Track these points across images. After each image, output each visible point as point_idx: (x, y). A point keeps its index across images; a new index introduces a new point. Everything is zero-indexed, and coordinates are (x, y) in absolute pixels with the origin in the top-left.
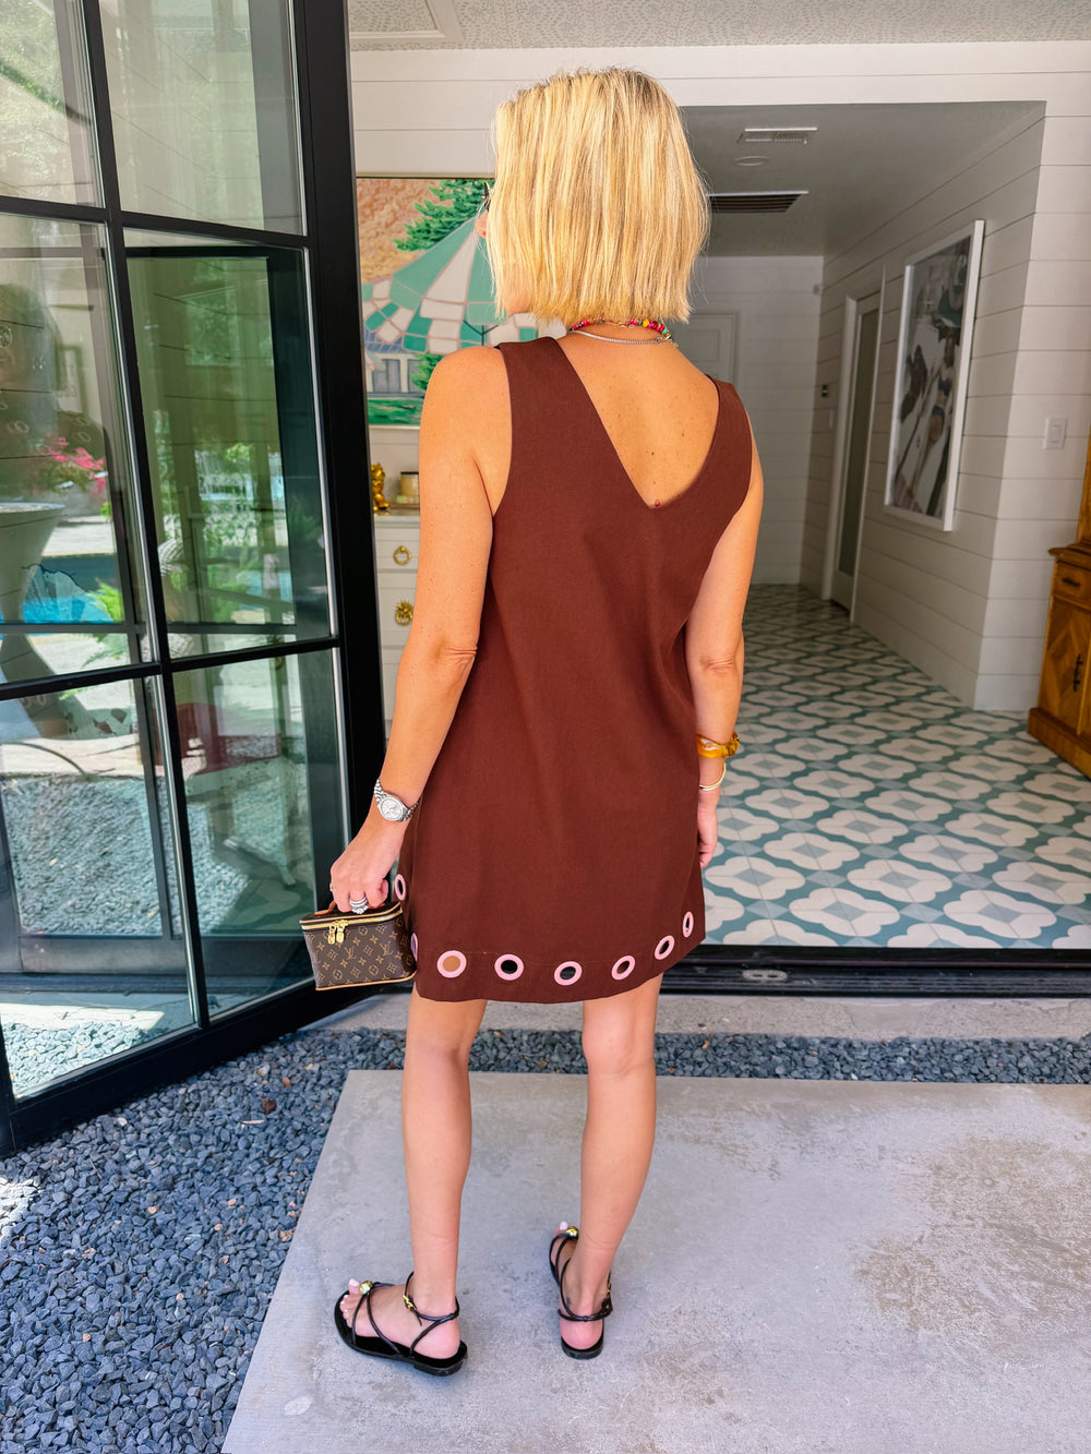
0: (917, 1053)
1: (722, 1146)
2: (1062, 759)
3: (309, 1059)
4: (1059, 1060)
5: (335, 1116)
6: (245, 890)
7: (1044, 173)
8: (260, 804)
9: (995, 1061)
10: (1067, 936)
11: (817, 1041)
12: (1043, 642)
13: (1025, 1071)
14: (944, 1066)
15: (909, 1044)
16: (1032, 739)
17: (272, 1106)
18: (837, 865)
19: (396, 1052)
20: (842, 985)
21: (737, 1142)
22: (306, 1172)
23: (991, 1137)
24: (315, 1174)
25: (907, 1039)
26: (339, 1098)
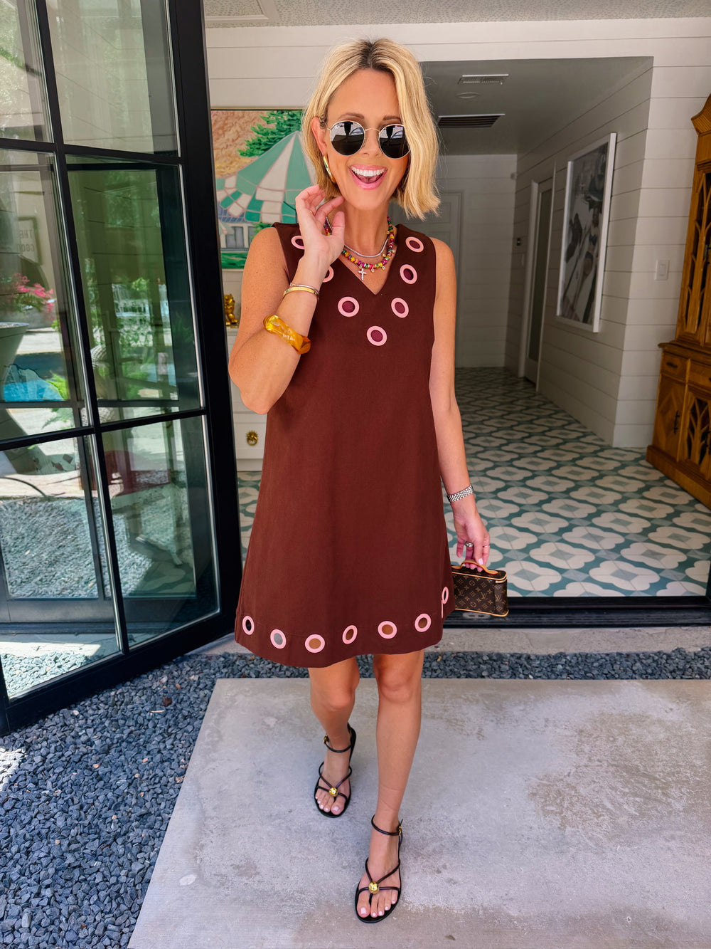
0: (570, 662)
1: (448, 721)
2: (668, 477)
3: (192, 673)
4: (658, 665)
5: (209, 706)
6: (150, 568)
7: (652, 103)
8: (159, 514)
9: (618, 666)
10: (666, 588)
11: (508, 655)
12: (655, 404)
13: (637, 672)
14: (586, 670)
15: (565, 656)
16: (651, 466)
17: (169, 702)
18: (523, 546)
19: (247, 667)
20: (524, 621)
21: (458, 718)
22: (191, 741)
23: (614, 712)
24: (197, 742)
25: (564, 653)
26: (211, 696)
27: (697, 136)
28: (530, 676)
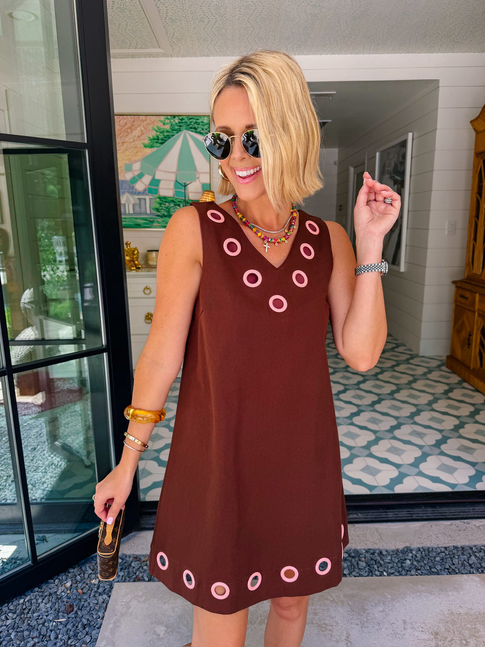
0: (416, 556)
1: (319, 626)
2: (464, 380)
3: (93, 576)
5: (106, 613)
6: (65, 469)
7: (440, 111)
8: (76, 417)
9: (457, 560)
10: (482, 481)
11: (364, 551)
12: (451, 324)
13: (473, 566)
14: (431, 564)
15: (411, 551)
16: (449, 371)
17: (71, 609)
18: (364, 443)
19: (141, 569)
20: (374, 516)
21: (327, 622)
23: (461, 611)
25: (410, 547)
26: (108, 601)
27: (474, 133)
28: (385, 574)
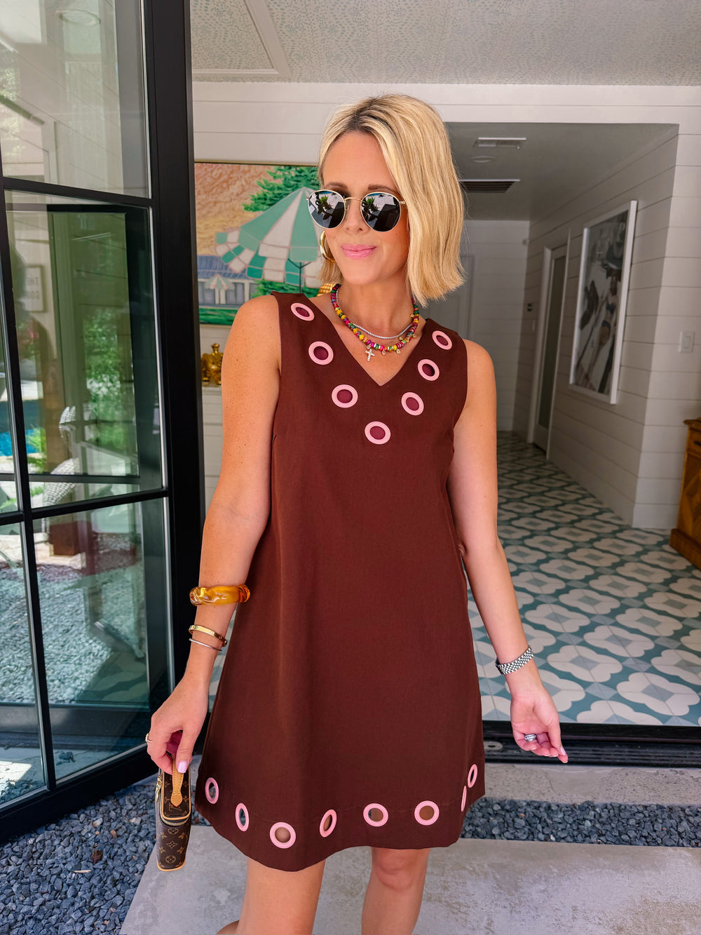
0: (600, 815)
1: (449, 905)
2: (695, 566)
3: (134, 813)
5: (147, 866)
7: (678, 171)
9: (660, 826)
11: (524, 804)
12: (681, 483)
13: (683, 835)
14: (621, 829)
15: (594, 807)
16: (676, 552)
17: (99, 857)
18: (540, 649)
21: (461, 901)
22: (117, 921)
23: (659, 898)
24: (125, 924)
25: (593, 803)
26: (152, 850)
28: (552, 838)
